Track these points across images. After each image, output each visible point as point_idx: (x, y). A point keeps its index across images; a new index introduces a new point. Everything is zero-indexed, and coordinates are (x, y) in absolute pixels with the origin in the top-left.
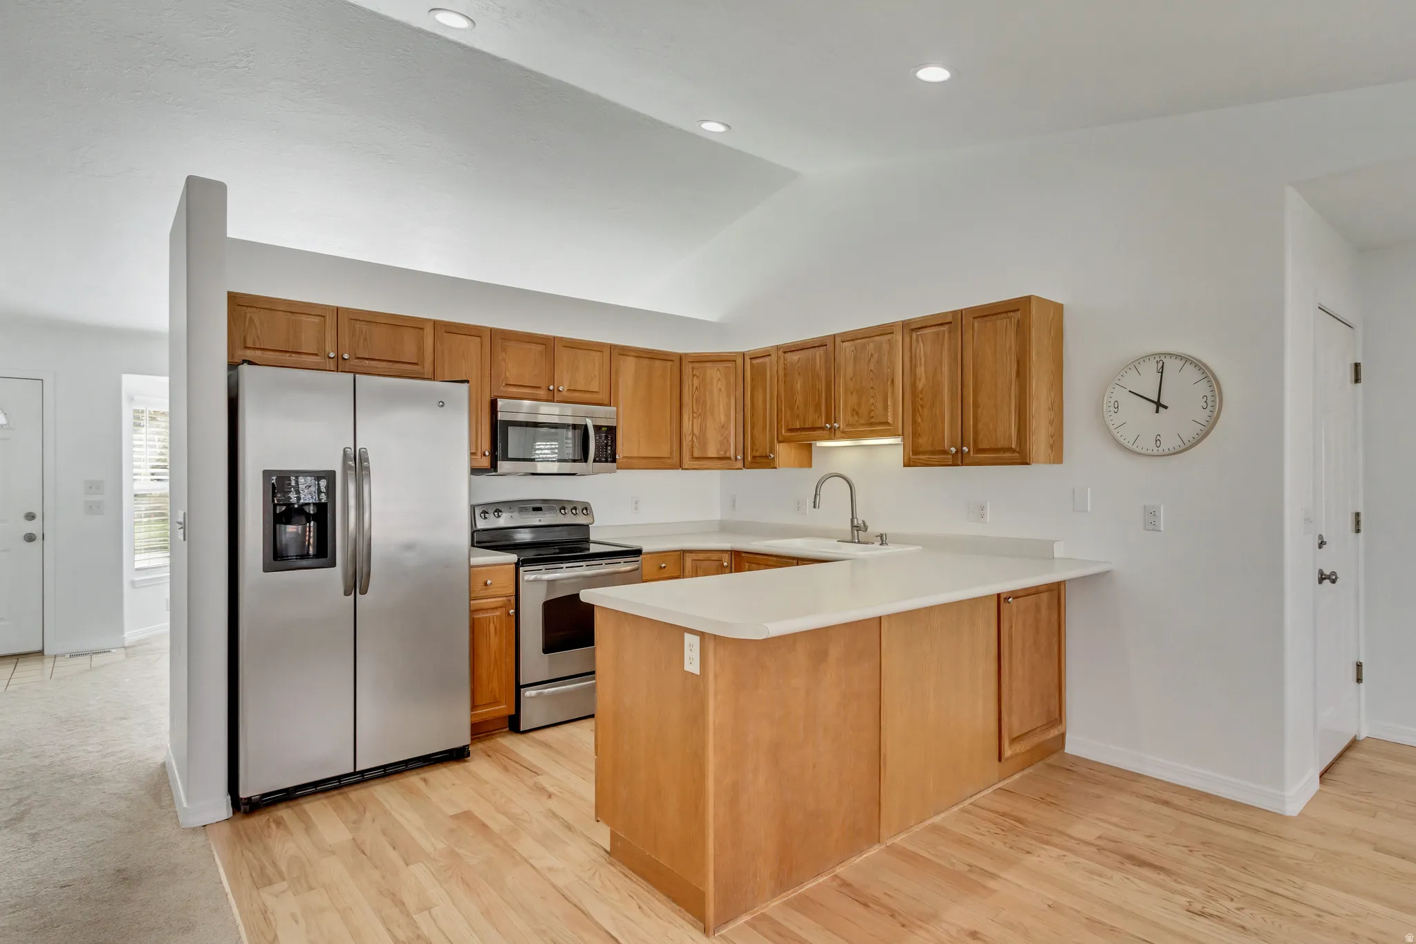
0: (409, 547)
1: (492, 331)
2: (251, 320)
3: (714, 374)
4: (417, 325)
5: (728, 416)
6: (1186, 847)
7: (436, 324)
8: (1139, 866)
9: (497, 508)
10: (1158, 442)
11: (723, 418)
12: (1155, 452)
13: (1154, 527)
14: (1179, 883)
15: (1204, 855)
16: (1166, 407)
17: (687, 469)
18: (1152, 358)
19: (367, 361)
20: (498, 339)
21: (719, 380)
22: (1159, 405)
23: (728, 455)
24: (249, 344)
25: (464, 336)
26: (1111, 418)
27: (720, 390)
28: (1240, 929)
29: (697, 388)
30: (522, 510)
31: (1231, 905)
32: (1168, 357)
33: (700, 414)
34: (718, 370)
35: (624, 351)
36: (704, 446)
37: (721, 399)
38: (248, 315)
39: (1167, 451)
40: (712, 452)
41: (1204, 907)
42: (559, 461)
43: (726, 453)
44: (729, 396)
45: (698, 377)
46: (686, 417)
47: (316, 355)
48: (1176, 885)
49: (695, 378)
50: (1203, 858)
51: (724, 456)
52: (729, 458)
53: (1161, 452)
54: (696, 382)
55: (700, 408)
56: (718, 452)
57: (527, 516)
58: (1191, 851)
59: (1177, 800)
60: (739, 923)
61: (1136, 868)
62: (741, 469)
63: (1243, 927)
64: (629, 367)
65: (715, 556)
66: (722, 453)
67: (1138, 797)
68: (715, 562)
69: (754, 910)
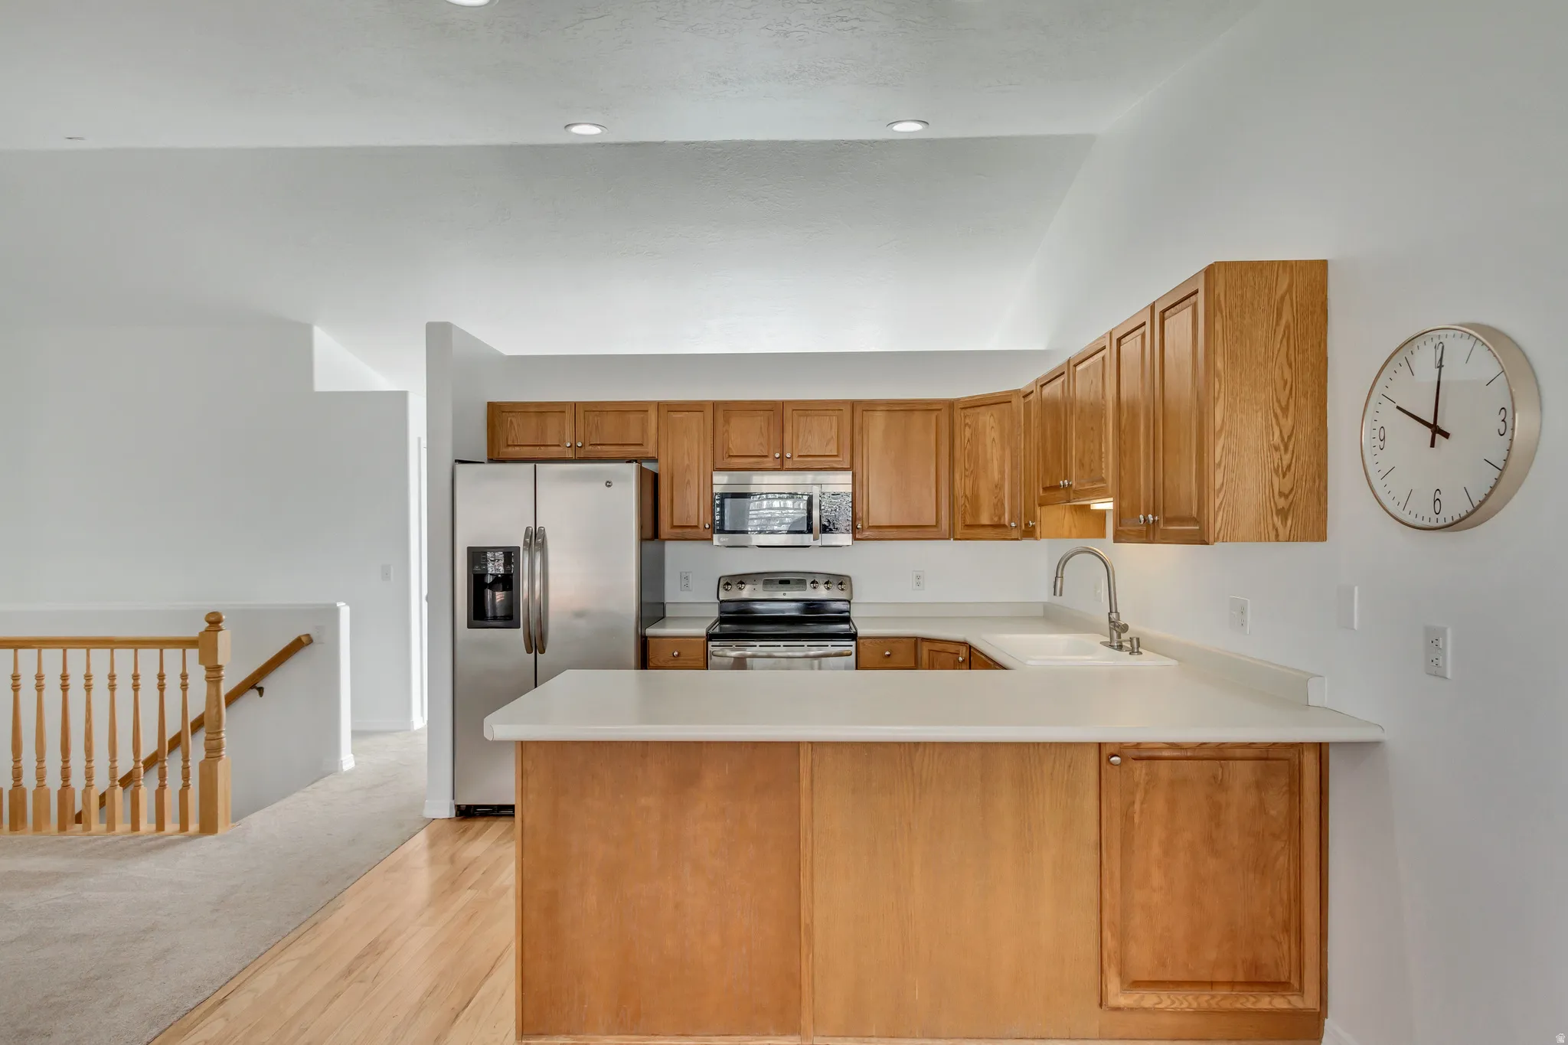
0: (580, 614)
1: (715, 405)
2: (511, 422)
3: (988, 419)
4: (640, 408)
5: (1002, 472)
7: (659, 405)
9: (741, 580)
10: (1437, 502)
11: (996, 476)
12: (1434, 524)
13: (1438, 669)
16: (1446, 435)
17: (960, 539)
18: (1427, 339)
19: (599, 447)
20: (722, 411)
21: (993, 427)
22: (1436, 431)
23: (1002, 522)
24: (510, 443)
25: (687, 413)
26: (1376, 459)
27: (994, 439)
29: (968, 441)
30: (767, 583)
32: (1451, 335)
33: (972, 472)
34: (992, 415)
35: (870, 406)
36: (976, 511)
37: (994, 451)
38: (509, 419)
39: (1449, 521)
40: (985, 519)
42: (789, 532)
43: (1000, 519)
44: (1003, 449)
45: (970, 427)
46: (957, 476)
47: (559, 446)
49: (967, 428)
51: (998, 523)
52: (1004, 526)
53: (1441, 523)
54: (968, 432)
55: (972, 465)
56: (992, 519)
57: (771, 589)
60: (556, 1042)
62: (1017, 539)
64: (877, 424)
65: (952, 648)
66: (996, 519)
68: (951, 655)
69: (579, 1036)
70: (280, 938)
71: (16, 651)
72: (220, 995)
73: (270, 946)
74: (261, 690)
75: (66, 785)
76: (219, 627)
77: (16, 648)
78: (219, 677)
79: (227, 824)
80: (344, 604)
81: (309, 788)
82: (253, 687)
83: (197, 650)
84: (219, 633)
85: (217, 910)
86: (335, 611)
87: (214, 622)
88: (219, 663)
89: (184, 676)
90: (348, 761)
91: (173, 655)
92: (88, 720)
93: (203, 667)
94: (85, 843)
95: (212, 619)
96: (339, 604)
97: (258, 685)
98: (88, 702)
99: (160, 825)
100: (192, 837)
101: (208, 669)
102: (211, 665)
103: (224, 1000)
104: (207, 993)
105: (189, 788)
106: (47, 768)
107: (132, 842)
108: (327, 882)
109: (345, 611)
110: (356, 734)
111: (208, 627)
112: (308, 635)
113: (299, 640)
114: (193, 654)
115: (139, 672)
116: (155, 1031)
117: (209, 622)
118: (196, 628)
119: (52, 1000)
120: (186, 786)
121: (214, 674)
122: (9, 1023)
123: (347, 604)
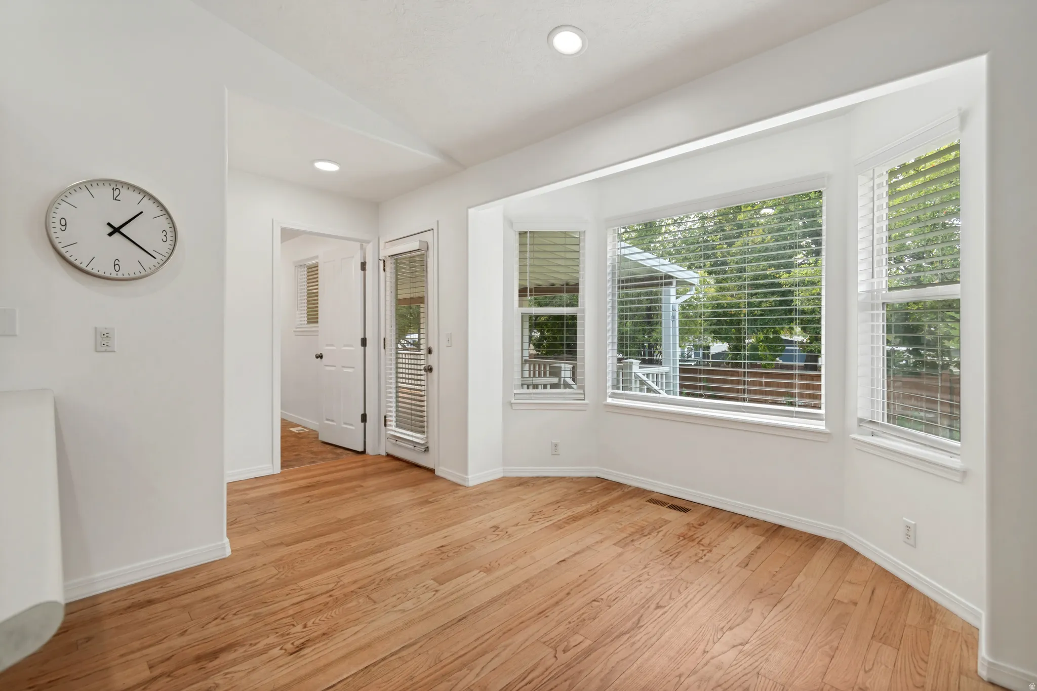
6: (216, 619)
8: (216, 658)
10: (117, 266)
12: (114, 276)
13: (107, 348)
14: (256, 644)
15: (235, 614)
18: (107, 185)
28: (325, 637)
31: (299, 628)
32: (125, 187)
39: (126, 276)
41: (293, 644)
48: (255, 647)
50: (236, 617)
53: (120, 276)
58: (223, 619)
59: (154, 593)
61: (216, 662)
63: (324, 634)
67: (121, 614)
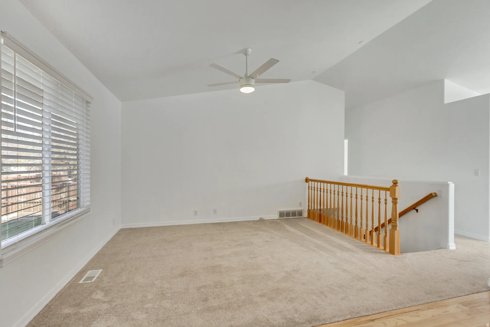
70: (402, 307)
71: (347, 187)
72: (374, 317)
73: (397, 308)
74: (417, 211)
75: (356, 225)
76: (397, 185)
77: (347, 186)
78: (396, 202)
79: (398, 253)
80: (452, 183)
81: (433, 251)
82: (414, 209)
83: (389, 192)
84: (396, 187)
85: (384, 283)
86: (448, 185)
87: (395, 183)
88: (396, 197)
89: (386, 200)
90: (452, 246)
91: (383, 192)
92: (361, 208)
93: (391, 198)
94: (359, 243)
95: (394, 182)
96: (449, 183)
97: (416, 208)
98: (362, 203)
99: (378, 246)
100: (386, 253)
101: (393, 199)
102: (394, 197)
103: (373, 320)
104: (370, 313)
105: (387, 237)
106: (353, 219)
107: (370, 248)
108: (429, 294)
109: (452, 186)
110: (457, 236)
111: (393, 185)
112: (435, 193)
113: (431, 194)
114: (388, 193)
115: (374, 196)
116: (349, 317)
117: (394, 183)
118: (389, 185)
119: (332, 287)
120: (386, 236)
121: (395, 201)
122: (320, 287)
123: (453, 183)
